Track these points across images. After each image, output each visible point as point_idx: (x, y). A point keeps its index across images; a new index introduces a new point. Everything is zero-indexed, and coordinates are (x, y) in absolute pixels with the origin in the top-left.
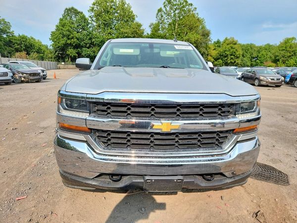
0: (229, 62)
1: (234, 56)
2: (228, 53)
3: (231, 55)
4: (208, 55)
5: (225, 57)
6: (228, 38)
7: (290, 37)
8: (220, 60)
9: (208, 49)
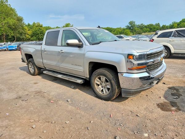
0: (41, 38)
1: (42, 34)
2: (38, 32)
3: (41, 33)
4: (25, 34)
5: (37, 35)
6: (36, 23)
7: (68, 23)
8: (34, 37)
9: (24, 29)
